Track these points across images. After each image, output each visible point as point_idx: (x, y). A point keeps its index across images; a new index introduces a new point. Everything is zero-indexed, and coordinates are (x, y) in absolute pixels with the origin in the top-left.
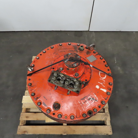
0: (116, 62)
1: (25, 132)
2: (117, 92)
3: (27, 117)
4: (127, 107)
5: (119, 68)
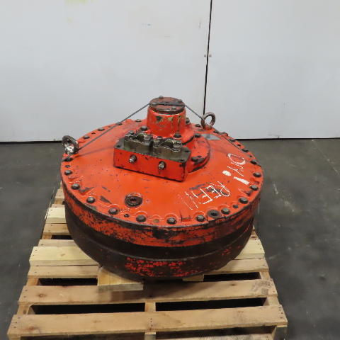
0: (277, 193)
1: (32, 329)
2: (289, 249)
3: (40, 296)
4: (322, 279)
5: (287, 203)
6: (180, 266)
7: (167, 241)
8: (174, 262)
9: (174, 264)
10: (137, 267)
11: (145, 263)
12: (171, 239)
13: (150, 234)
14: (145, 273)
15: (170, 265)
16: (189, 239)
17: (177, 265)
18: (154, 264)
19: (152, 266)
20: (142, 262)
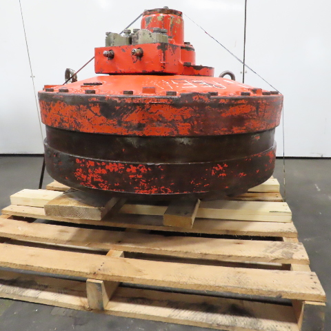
6: (144, 175)
7: (120, 123)
8: (134, 165)
9: (133, 169)
10: (87, 174)
11: (96, 166)
12: (125, 119)
13: (97, 109)
14: (96, 184)
15: (128, 170)
16: (152, 121)
17: (138, 172)
18: (107, 167)
19: (104, 172)
20: (92, 164)
